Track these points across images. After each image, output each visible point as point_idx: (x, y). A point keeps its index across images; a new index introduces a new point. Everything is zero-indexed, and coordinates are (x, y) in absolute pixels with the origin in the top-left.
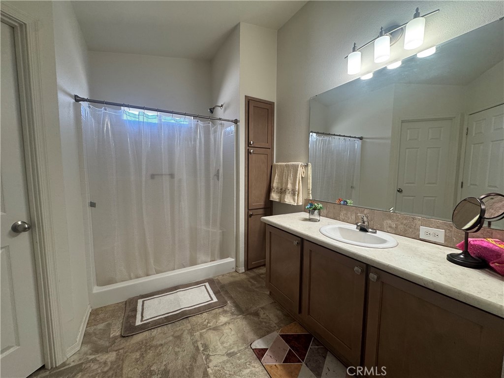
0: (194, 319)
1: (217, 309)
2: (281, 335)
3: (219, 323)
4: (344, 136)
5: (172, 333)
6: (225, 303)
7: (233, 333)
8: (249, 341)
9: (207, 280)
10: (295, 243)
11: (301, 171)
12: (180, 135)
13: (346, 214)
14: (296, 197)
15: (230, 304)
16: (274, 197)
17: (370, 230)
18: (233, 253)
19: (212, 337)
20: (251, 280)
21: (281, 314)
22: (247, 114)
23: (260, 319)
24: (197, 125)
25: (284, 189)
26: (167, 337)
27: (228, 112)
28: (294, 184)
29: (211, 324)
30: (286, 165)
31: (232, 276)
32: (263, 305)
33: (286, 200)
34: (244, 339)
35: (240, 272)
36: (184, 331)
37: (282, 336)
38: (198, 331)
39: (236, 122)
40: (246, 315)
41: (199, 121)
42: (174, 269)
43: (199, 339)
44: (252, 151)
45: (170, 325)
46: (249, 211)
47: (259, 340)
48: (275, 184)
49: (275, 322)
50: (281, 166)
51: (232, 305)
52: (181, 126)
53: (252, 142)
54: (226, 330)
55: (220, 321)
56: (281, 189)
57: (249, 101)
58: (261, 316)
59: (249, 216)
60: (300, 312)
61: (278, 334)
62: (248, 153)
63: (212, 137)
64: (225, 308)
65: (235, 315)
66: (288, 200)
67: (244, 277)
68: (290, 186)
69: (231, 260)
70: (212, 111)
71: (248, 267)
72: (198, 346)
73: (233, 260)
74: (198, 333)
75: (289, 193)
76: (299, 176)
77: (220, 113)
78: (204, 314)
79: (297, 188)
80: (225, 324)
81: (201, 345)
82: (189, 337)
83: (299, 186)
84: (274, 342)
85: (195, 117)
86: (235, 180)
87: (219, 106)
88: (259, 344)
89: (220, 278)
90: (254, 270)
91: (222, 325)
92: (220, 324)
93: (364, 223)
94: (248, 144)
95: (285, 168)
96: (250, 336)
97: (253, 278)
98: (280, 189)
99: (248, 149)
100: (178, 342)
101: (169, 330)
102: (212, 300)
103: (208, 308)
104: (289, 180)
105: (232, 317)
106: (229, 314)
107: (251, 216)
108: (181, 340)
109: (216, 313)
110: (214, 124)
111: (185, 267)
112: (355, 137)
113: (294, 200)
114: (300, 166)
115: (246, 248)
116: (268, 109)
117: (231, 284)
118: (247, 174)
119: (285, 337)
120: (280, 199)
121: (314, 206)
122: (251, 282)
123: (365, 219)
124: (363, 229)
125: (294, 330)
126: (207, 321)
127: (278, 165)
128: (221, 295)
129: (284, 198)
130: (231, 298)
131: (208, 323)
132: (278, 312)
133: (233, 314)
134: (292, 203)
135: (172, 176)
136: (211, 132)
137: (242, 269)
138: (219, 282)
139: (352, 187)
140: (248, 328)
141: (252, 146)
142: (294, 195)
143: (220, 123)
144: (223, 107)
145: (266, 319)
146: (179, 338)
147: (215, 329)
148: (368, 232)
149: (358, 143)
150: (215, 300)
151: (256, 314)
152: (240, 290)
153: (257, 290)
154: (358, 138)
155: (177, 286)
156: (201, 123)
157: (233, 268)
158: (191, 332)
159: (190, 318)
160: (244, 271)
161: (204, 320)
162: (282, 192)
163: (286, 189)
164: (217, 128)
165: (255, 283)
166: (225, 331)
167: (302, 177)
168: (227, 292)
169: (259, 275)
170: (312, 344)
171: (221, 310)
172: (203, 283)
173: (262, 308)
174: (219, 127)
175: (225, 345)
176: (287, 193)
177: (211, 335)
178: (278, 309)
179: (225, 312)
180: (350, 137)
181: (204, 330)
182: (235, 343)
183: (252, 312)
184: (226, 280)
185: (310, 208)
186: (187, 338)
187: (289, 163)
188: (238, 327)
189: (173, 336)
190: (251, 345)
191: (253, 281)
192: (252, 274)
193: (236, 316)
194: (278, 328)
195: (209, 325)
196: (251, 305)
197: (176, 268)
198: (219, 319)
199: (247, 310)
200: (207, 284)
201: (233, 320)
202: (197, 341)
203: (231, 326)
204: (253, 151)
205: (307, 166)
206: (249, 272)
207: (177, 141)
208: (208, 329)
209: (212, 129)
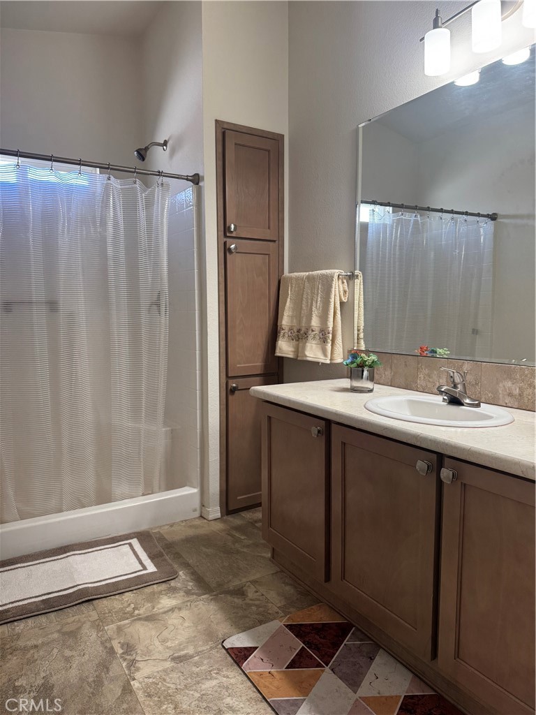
0: (104, 604)
1: (155, 586)
2: (287, 626)
3: (159, 609)
4: (452, 212)
5: (59, 627)
6: (173, 576)
7: (186, 624)
8: (220, 636)
9: (134, 533)
10: (314, 430)
11: (338, 288)
12: (69, 209)
13: (429, 376)
14: (329, 345)
15: (184, 577)
16: (285, 348)
17: (468, 401)
18: (195, 475)
19: (142, 633)
20: (234, 533)
21: (292, 591)
22: (220, 163)
23: (248, 601)
24: (107, 188)
25: (303, 330)
26: (48, 634)
27: (178, 156)
28: (324, 318)
29: (142, 611)
30: (308, 277)
31: (191, 527)
32: (258, 576)
33: (307, 353)
34: (210, 634)
35: (211, 517)
36: (84, 623)
37: (290, 627)
38: (113, 622)
39: (196, 179)
40: (216, 595)
41: (112, 178)
42: (60, 511)
43: (115, 636)
44: (233, 246)
45: (52, 615)
46: (230, 381)
47: (240, 635)
48: (285, 321)
49: (279, 605)
50: (297, 279)
51: (188, 578)
52: (70, 189)
53: (233, 226)
54: (173, 620)
55: (160, 606)
56: (299, 331)
57: (225, 132)
58: (249, 595)
59: (229, 392)
60: (328, 578)
61: (282, 624)
62: (225, 251)
63: (142, 214)
64: (173, 583)
65: (193, 594)
66: (313, 352)
67: (219, 526)
68: (315, 322)
69: (190, 491)
70: (142, 155)
71: (229, 508)
72: (112, 648)
73: (195, 491)
74: (113, 626)
75: (314, 338)
76: (335, 300)
77: (161, 159)
78: (127, 594)
79: (330, 325)
80: (172, 610)
81: (119, 645)
82: (94, 635)
83: (335, 321)
84: (272, 637)
85: (104, 168)
86: (197, 312)
87: (159, 144)
88: (239, 640)
89: (164, 531)
90: (243, 514)
91: (165, 613)
92: (161, 611)
93: (455, 387)
94: (225, 231)
95: (307, 284)
96: (222, 628)
97: (237, 528)
98: (295, 330)
99: (225, 243)
100: (70, 642)
101: (50, 622)
102: (145, 568)
103: (136, 584)
104: (314, 309)
105: (187, 599)
106: (182, 593)
107: (233, 391)
108: (76, 638)
109: (153, 593)
110: (147, 185)
111: (85, 507)
112: (478, 215)
113: (324, 352)
114: (336, 277)
115: (224, 463)
116: (269, 151)
117: (189, 540)
118: (223, 298)
119: (296, 629)
120: (297, 351)
121: (359, 360)
122: (233, 536)
123: (458, 379)
124: (455, 401)
125: (317, 616)
126: (132, 606)
127: (291, 278)
128: (165, 560)
129: (304, 348)
130: (186, 565)
131: (134, 609)
132: (287, 588)
133: (188, 593)
134: (322, 359)
135: (52, 306)
136: (141, 204)
137: (215, 511)
138: (161, 538)
139: (473, 330)
140: (219, 616)
141: (234, 235)
142: (324, 341)
143: (160, 182)
144: (168, 145)
145: (259, 600)
146: (74, 634)
147: (150, 618)
148: (462, 405)
149: (486, 227)
150: (151, 568)
151: (240, 592)
152: (209, 551)
153: (245, 550)
154: (487, 216)
155: (67, 546)
156: (115, 183)
157: (195, 510)
158: (98, 626)
159: (97, 601)
160: (219, 515)
161: (125, 605)
162: (300, 336)
163: (309, 328)
164: (153, 193)
165: (243, 538)
166: (170, 622)
167: (342, 303)
168: (177, 556)
169: (253, 523)
170: (350, 638)
171: (164, 586)
172: (127, 539)
173: (254, 582)
174: (158, 191)
175: (169, 644)
176: (310, 338)
177: (142, 630)
178: (287, 584)
179: (174, 590)
180: (467, 213)
181: (127, 621)
182: (190, 641)
183: (231, 588)
184: (180, 533)
185: (352, 363)
186: (90, 636)
187: (315, 273)
188: (199, 614)
189: (59, 631)
190: (223, 642)
191: (237, 535)
192: (236, 521)
193: (195, 597)
194: (282, 614)
195: (136, 612)
196: (231, 577)
197: (64, 507)
198: (159, 603)
199: (220, 585)
200: (135, 542)
201: (189, 604)
202: (110, 639)
203: (184, 613)
204: (236, 248)
205: (352, 277)
206: (230, 518)
207: (64, 224)
208: (135, 620)
209: (141, 197)
